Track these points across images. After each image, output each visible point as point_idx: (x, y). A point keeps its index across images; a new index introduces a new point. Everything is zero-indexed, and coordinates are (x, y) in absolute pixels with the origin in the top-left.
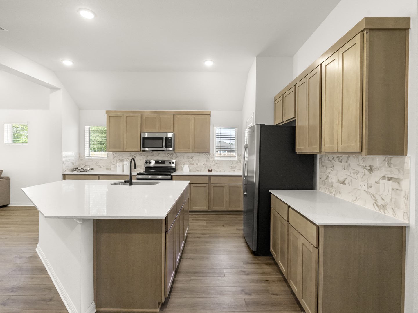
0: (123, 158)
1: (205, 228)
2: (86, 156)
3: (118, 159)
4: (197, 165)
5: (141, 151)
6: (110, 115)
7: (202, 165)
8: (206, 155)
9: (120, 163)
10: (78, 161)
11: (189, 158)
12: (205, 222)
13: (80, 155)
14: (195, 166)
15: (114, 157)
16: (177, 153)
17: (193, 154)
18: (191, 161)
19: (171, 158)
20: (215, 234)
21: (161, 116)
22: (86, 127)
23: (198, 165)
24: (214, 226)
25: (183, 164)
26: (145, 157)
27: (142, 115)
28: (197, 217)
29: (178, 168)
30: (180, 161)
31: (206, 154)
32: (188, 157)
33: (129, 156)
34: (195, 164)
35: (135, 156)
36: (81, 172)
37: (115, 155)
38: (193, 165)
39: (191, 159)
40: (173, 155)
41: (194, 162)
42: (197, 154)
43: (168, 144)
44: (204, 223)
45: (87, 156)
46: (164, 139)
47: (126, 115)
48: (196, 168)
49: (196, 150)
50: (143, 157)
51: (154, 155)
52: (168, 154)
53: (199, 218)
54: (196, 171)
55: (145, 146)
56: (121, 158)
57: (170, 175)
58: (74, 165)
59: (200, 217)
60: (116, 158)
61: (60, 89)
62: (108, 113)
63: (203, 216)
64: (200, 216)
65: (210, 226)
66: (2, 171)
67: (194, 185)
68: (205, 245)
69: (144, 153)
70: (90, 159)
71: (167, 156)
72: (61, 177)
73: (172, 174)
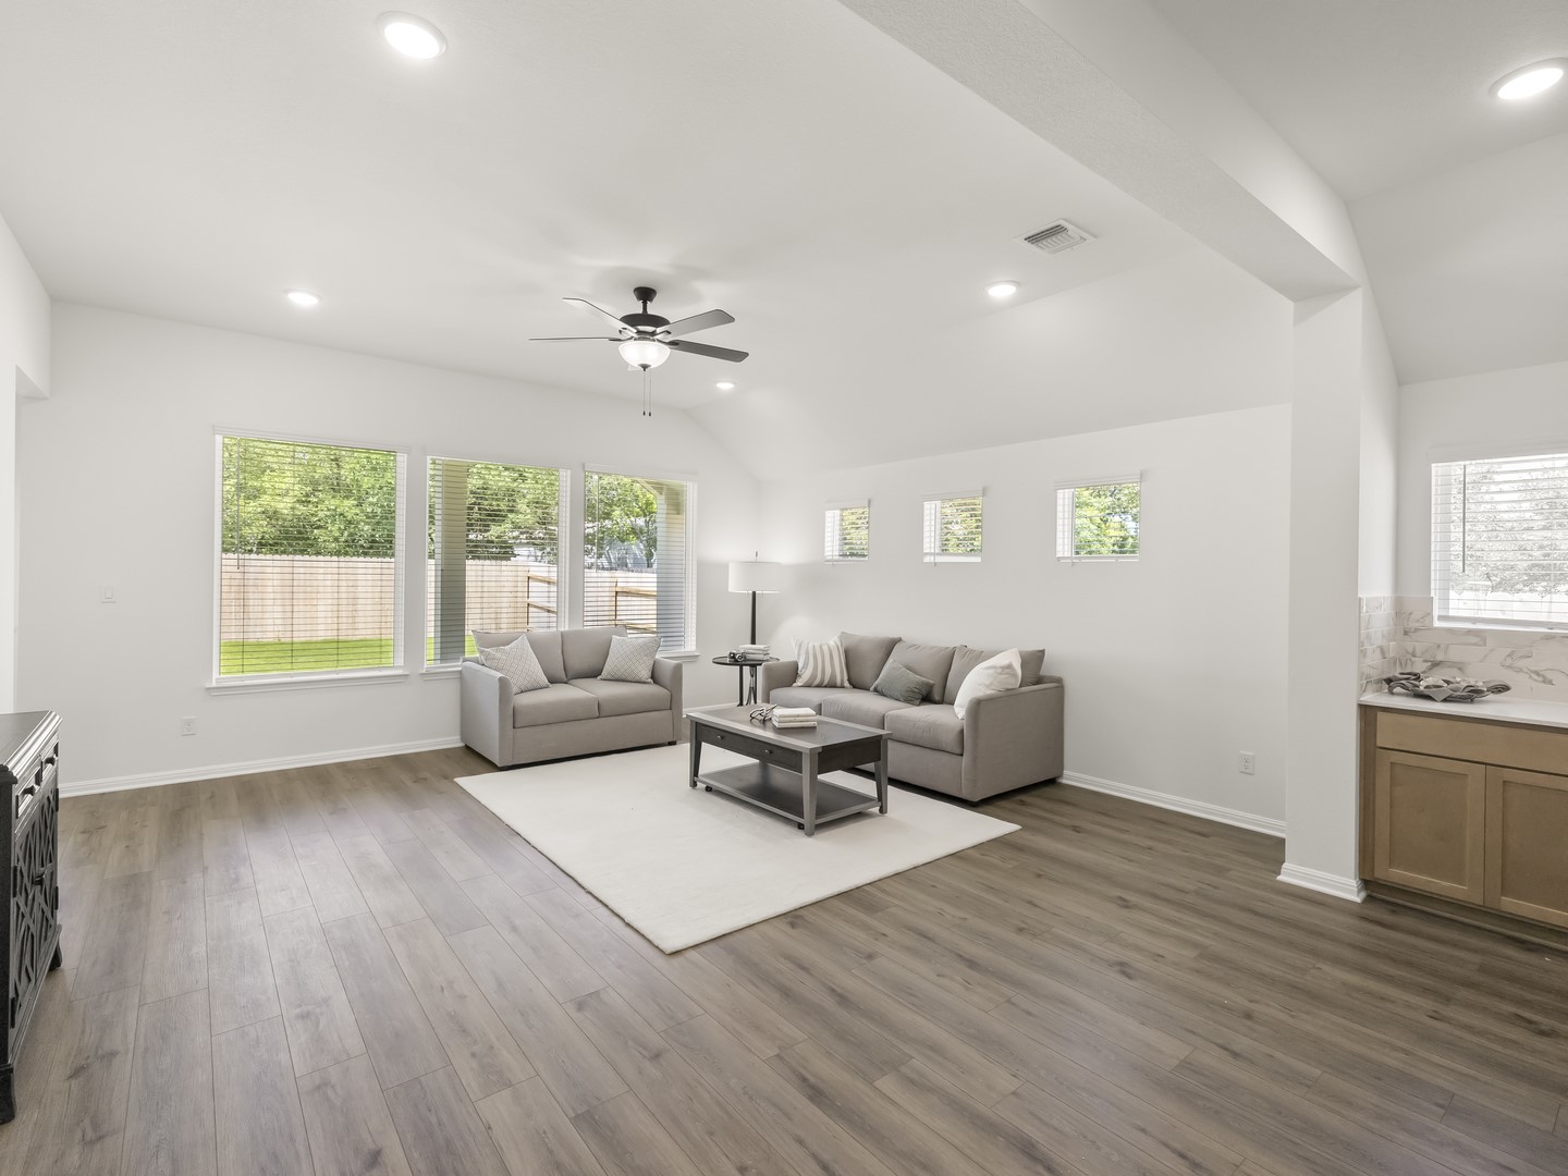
2: (1436, 614)
36: (1450, 699)
45: (1443, 617)
58: (1384, 657)
66: (1043, 652)
70: (1471, 632)
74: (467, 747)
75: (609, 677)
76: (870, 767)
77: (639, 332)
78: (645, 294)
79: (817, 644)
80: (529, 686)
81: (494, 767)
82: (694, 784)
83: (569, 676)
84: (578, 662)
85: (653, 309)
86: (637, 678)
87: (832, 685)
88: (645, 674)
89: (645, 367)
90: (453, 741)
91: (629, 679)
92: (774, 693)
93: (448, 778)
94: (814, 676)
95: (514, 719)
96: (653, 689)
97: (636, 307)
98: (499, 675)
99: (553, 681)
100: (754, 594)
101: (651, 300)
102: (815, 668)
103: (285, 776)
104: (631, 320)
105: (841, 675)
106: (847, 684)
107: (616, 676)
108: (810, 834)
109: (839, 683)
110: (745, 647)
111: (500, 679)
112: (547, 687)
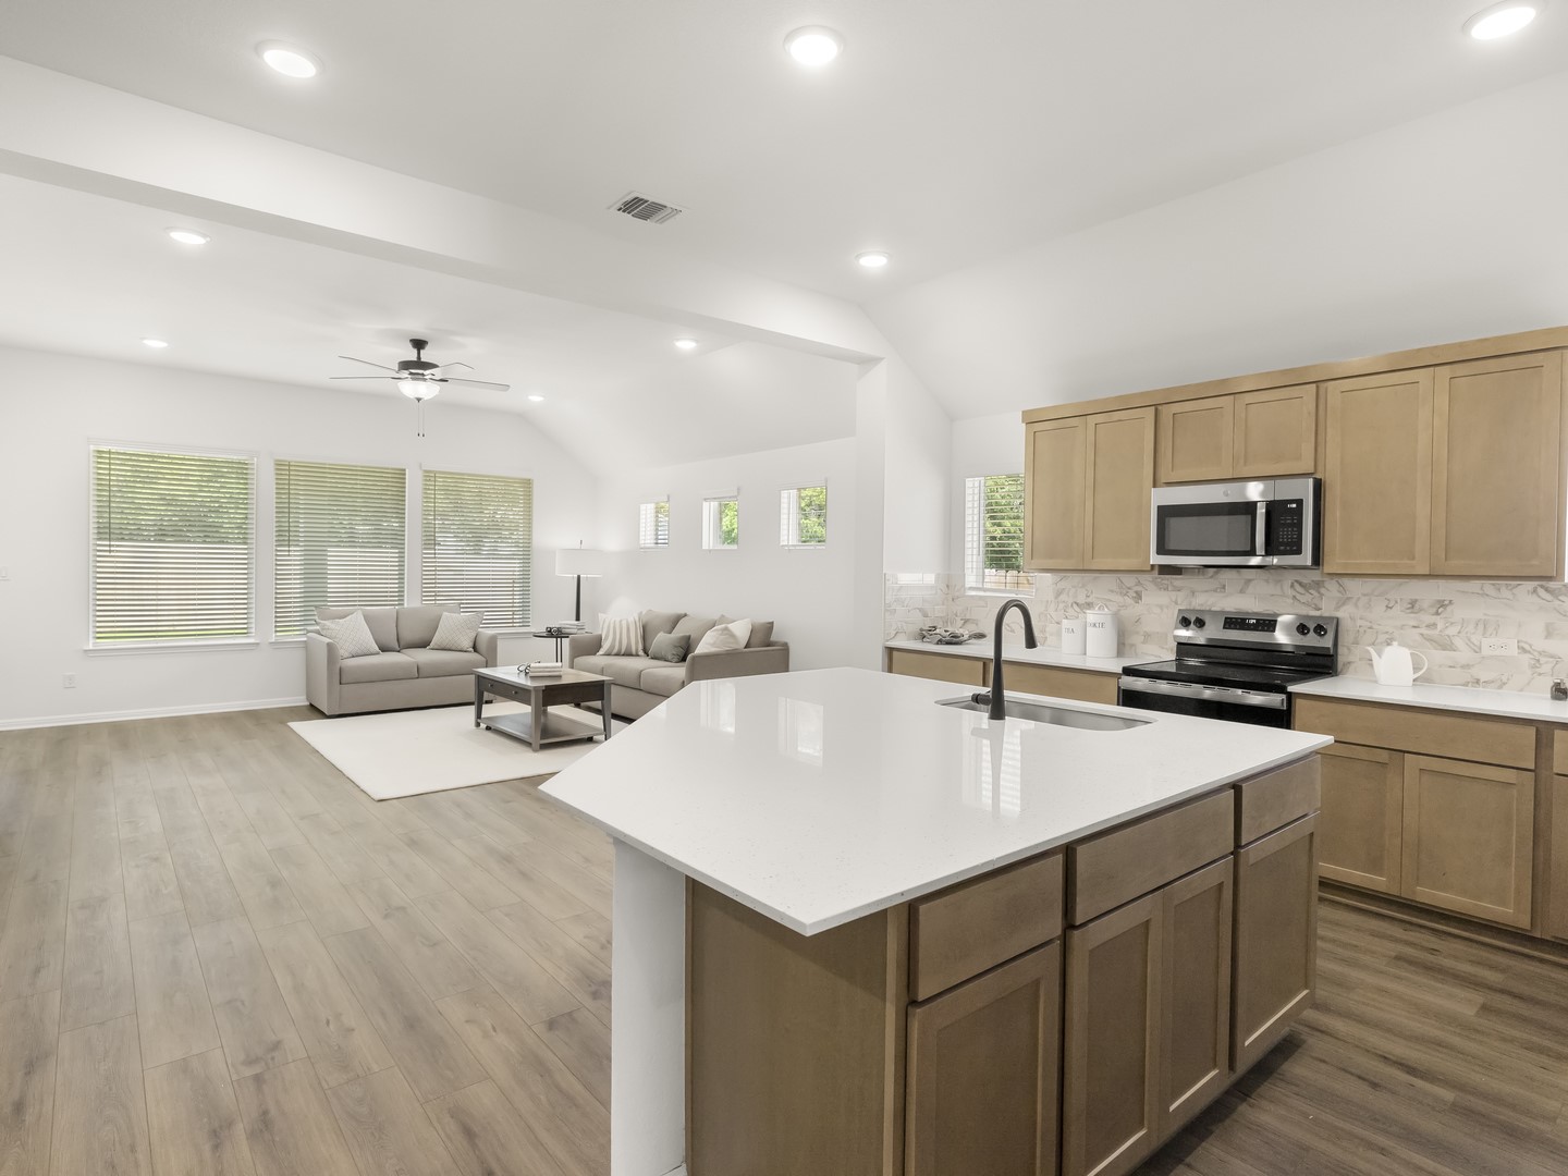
0: (1089, 600)
1: (1456, 1041)
2: (967, 586)
3: (1071, 601)
4: (1477, 650)
5: (1156, 571)
6: (1038, 427)
7: (1513, 650)
8: (1548, 596)
9: (1077, 618)
10: (943, 604)
11: (1421, 610)
12: (1479, 998)
13: (950, 584)
14: (1464, 654)
15: (1059, 594)
16: (1346, 582)
17: (1441, 590)
18: (1433, 626)
19: (1308, 605)
20: (1513, 1107)
21: (1248, 398)
22: (969, 482)
23: (1486, 651)
24: (1529, 1047)
25: (1382, 638)
26: (1181, 596)
27: (1160, 408)
28: (1433, 951)
29: (1351, 659)
30: (1359, 622)
31: (1547, 590)
32: (1413, 603)
33: (1112, 591)
34: (1458, 642)
35: (1136, 592)
36: (940, 642)
37: (1062, 585)
38: (1446, 645)
39: (1437, 614)
40: (1323, 590)
41: (1452, 631)
42: (1475, 585)
43: (1283, 535)
44: (1463, 1004)
45: (971, 588)
46: (1261, 511)
47: (1092, 420)
48: (1466, 667)
49: (1456, 565)
50: (1173, 595)
51: (1224, 587)
52: (1297, 586)
53: (1448, 963)
54: (1466, 684)
55: (1172, 546)
56: (1081, 599)
57: (1281, 689)
58: (926, 616)
59: (1456, 954)
60: (1063, 597)
61: (882, 359)
62: (1031, 419)
63: (1485, 954)
64: (1459, 946)
65: (1504, 1040)
67: (1424, 762)
68: (1383, 1151)
69: (1177, 580)
70: (981, 597)
71: (1290, 592)
72: (879, 657)
73: (1291, 688)
74: (311, 705)
75: (436, 647)
76: (597, 704)
77: (411, 374)
78: (419, 344)
79: (618, 620)
80: (359, 652)
81: (325, 716)
82: (478, 725)
83: (403, 646)
84: (409, 635)
85: (426, 356)
86: (459, 648)
87: (628, 654)
88: (467, 643)
89: (419, 400)
90: (302, 701)
91: (453, 648)
92: (579, 660)
93: (283, 722)
94: (612, 646)
95: (340, 677)
96: (474, 656)
97: (412, 355)
98: (328, 640)
99: (384, 649)
100: (579, 577)
101: (423, 348)
102: (614, 640)
103: (150, 724)
104: (405, 365)
105: (637, 645)
106: (641, 653)
107: (442, 647)
108: (535, 751)
109: (634, 652)
110: (566, 621)
111: (328, 644)
112: (378, 654)
